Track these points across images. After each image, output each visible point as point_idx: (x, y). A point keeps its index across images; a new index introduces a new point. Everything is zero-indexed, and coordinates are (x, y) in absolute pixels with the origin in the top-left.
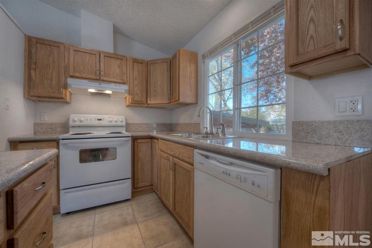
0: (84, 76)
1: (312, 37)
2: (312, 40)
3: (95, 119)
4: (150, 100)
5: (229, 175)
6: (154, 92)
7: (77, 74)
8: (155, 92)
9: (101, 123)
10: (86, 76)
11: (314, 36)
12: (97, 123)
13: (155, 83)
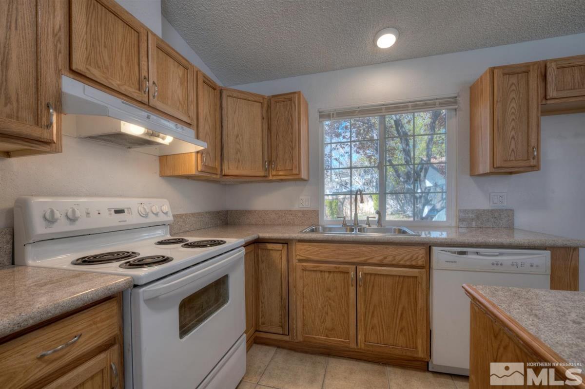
0: (115, 83)
1: (513, 150)
2: (513, 152)
3: (109, 209)
4: (229, 168)
5: (501, 265)
6: (237, 153)
7: (96, 74)
8: (239, 153)
9: (125, 221)
10: (118, 85)
11: (515, 150)
12: (116, 221)
13: (238, 135)
